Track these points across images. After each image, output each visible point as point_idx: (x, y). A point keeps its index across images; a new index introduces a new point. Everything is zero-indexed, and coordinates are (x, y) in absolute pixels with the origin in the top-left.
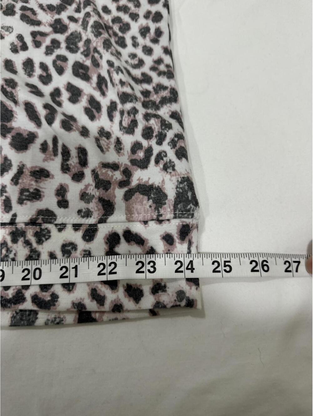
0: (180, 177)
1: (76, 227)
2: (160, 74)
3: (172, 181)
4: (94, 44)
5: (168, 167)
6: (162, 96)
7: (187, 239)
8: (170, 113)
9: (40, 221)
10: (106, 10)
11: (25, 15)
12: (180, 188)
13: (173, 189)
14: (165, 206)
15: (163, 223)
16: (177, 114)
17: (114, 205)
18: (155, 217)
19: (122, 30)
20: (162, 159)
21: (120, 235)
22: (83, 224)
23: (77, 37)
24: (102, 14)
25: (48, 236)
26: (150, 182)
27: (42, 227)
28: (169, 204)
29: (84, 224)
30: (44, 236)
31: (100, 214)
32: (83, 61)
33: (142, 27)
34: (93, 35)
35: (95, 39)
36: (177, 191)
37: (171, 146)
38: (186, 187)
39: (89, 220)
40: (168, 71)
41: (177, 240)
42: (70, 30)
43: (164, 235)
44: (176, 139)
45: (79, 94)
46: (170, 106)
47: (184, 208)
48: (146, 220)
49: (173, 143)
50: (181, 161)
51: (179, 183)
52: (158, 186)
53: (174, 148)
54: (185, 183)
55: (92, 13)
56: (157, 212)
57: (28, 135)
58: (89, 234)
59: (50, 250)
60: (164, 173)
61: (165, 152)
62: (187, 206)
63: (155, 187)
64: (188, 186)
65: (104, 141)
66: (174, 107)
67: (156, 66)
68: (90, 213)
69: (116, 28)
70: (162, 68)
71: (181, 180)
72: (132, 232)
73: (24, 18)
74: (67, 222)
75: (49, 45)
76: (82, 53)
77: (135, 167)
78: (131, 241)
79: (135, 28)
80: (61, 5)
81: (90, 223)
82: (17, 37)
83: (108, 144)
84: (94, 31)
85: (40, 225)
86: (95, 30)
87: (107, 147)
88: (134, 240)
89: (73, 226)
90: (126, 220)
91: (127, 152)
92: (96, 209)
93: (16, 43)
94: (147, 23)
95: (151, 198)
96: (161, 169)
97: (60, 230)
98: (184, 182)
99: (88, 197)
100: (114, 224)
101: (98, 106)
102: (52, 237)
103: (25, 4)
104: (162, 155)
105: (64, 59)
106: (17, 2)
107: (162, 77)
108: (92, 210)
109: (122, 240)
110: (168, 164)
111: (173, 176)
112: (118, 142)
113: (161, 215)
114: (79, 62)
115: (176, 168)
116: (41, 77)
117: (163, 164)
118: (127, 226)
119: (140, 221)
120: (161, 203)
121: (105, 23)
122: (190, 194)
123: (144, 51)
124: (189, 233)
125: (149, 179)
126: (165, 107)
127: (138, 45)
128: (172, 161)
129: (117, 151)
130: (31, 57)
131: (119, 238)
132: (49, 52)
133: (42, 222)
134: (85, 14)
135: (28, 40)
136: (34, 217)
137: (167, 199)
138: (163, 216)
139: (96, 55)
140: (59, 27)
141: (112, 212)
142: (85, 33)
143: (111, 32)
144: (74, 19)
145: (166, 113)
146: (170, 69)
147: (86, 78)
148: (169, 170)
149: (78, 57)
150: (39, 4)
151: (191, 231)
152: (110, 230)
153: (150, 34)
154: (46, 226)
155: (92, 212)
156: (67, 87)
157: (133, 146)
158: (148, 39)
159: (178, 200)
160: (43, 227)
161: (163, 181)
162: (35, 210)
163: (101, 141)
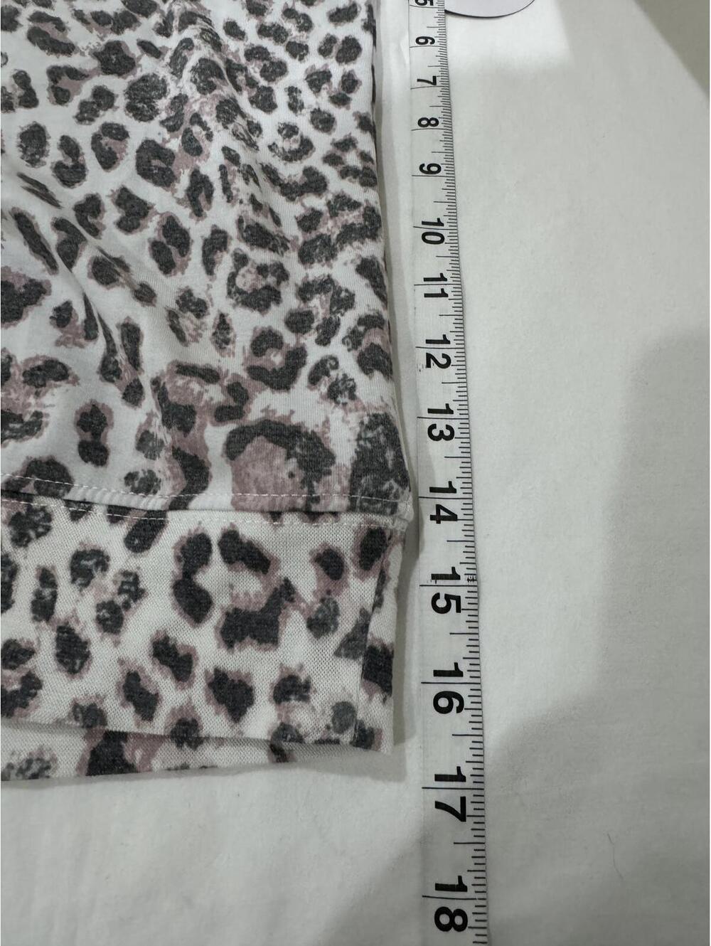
0: (368, 415)
1: (116, 513)
2: (346, 173)
3: (348, 422)
4: (196, 108)
5: (340, 392)
6: (344, 224)
7: (376, 567)
8: (359, 262)
9: (30, 489)
10: (233, 29)
11: (40, 29)
12: (365, 439)
13: (349, 441)
14: (329, 478)
15: (320, 519)
16: (374, 265)
17: (208, 468)
18: (300, 502)
19: (267, 74)
20: (327, 374)
21: (212, 542)
22: (134, 508)
23: (155, 88)
24: (224, 38)
25: (43, 526)
26: (295, 420)
27: (32, 504)
28: (339, 474)
29: (137, 509)
30: (35, 526)
31: (177, 487)
32: (164, 140)
33: (313, 71)
34: (194, 87)
35: (198, 95)
36: (359, 445)
37: (348, 344)
38: (382, 439)
39: (149, 501)
40: (364, 168)
41: (352, 567)
42: (141, 71)
43: (320, 551)
44: (361, 329)
45: (142, 214)
46: (361, 245)
47: (375, 487)
48: (277, 509)
49: (354, 339)
50: (370, 378)
51: (364, 427)
52: (313, 432)
53: (356, 349)
54: (380, 429)
55: (196, 42)
56: (306, 489)
57: (25, 287)
58: (143, 534)
59: (42, 564)
60: (329, 406)
61: (335, 359)
62: (383, 484)
63: (307, 433)
64: (386, 435)
65: (188, 321)
66: (370, 249)
67: (339, 153)
68: (155, 483)
69: (254, 69)
70: (352, 159)
71: (371, 421)
72: (240, 536)
73: (36, 37)
74: (96, 500)
75: (87, 100)
76: (162, 123)
77: (259, 384)
78: (237, 560)
79: (297, 72)
80: (125, 14)
81: (150, 507)
82: (15, 77)
83: (197, 328)
84: (198, 80)
85: (29, 498)
86: (200, 77)
87: (194, 333)
88: (243, 559)
89: (109, 511)
90: (230, 507)
91: (241, 350)
92: (168, 473)
93: (9, 90)
94: (326, 65)
95: (296, 455)
96: (322, 397)
97: (75, 516)
98: (378, 425)
99: (153, 444)
100: (204, 514)
101: (183, 240)
102: (54, 532)
103: (42, 10)
104: (328, 366)
105: (120, 133)
106: (24, 5)
107: (350, 180)
108: (159, 476)
109: (216, 555)
110: (340, 384)
111: (351, 411)
112: (223, 324)
113: (317, 500)
114: (153, 142)
115: (357, 393)
116: (59, 168)
117: (328, 385)
118: (233, 521)
119: (262, 512)
120: (319, 471)
121: (230, 57)
122: (390, 455)
123: (315, 122)
124: (384, 552)
125: (292, 412)
126: (348, 248)
127: (302, 107)
128: (350, 377)
129: (218, 345)
130: (42, 122)
131: (209, 551)
132: (86, 115)
133: (35, 492)
134: (181, 42)
135: (40, 84)
136: (17, 477)
137: (333, 462)
138: (323, 502)
139: (196, 129)
140: (114, 60)
141: (205, 485)
142: (177, 82)
143: (241, 78)
144: (153, 48)
145: (349, 262)
146: (369, 164)
147: (165, 179)
148: (341, 399)
149: (153, 130)
150: (74, 10)
151: (387, 546)
152: (193, 527)
153: (330, 85)
154: (42, 502)
155: (160, 481)
156: (119, 196)
157: (257, 338)
158: (324, 94)
159: (361, 466)
160: (35, 504)
161: (327, 422)
162: (23, 459)
163: (181, 320)
